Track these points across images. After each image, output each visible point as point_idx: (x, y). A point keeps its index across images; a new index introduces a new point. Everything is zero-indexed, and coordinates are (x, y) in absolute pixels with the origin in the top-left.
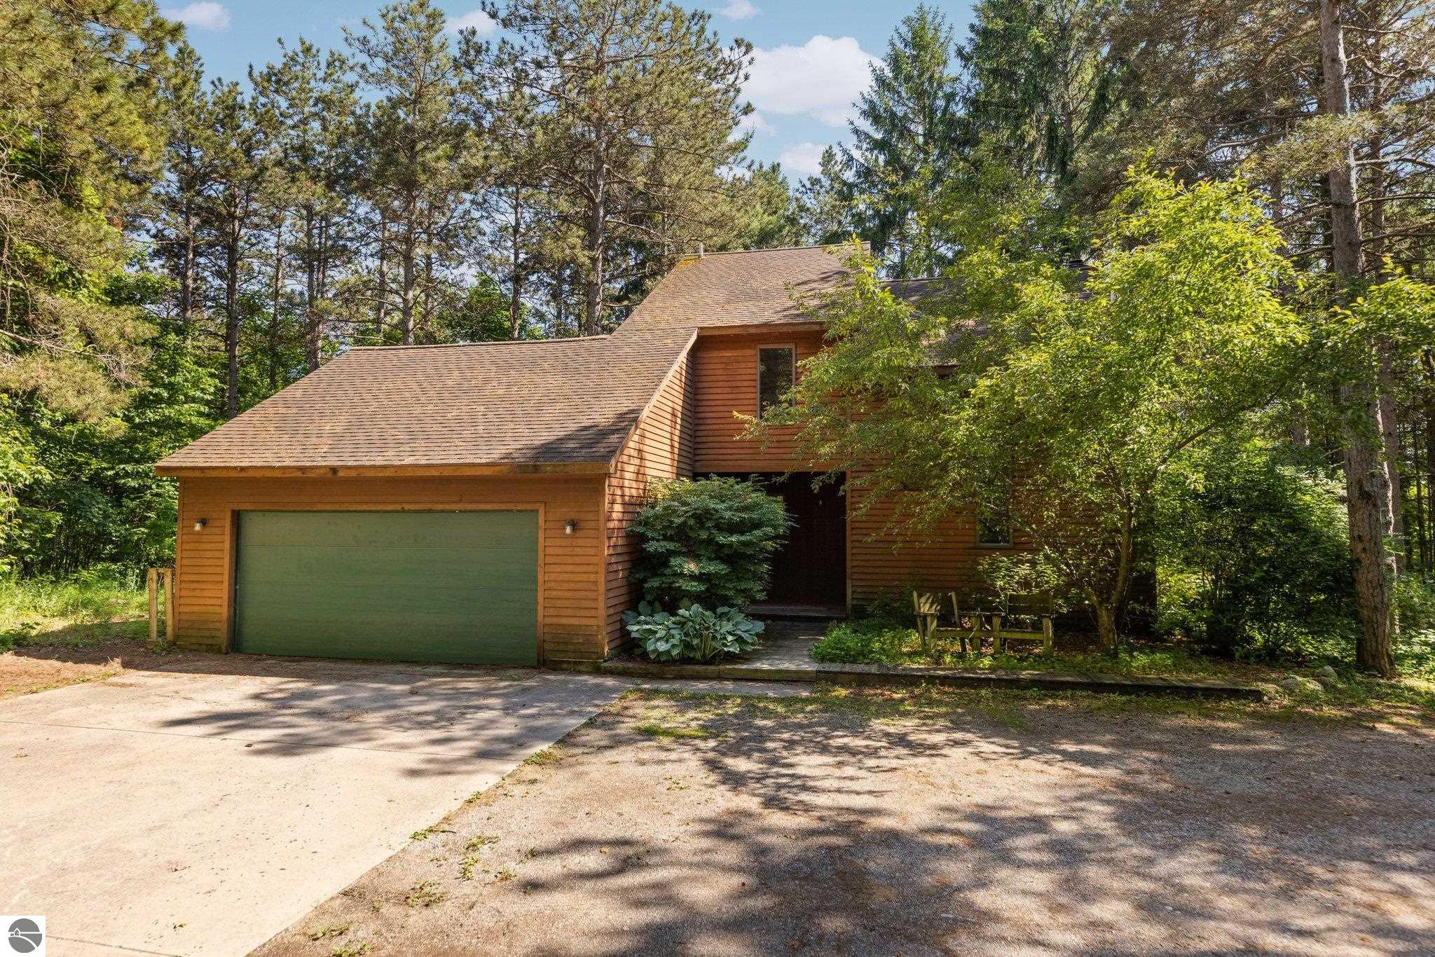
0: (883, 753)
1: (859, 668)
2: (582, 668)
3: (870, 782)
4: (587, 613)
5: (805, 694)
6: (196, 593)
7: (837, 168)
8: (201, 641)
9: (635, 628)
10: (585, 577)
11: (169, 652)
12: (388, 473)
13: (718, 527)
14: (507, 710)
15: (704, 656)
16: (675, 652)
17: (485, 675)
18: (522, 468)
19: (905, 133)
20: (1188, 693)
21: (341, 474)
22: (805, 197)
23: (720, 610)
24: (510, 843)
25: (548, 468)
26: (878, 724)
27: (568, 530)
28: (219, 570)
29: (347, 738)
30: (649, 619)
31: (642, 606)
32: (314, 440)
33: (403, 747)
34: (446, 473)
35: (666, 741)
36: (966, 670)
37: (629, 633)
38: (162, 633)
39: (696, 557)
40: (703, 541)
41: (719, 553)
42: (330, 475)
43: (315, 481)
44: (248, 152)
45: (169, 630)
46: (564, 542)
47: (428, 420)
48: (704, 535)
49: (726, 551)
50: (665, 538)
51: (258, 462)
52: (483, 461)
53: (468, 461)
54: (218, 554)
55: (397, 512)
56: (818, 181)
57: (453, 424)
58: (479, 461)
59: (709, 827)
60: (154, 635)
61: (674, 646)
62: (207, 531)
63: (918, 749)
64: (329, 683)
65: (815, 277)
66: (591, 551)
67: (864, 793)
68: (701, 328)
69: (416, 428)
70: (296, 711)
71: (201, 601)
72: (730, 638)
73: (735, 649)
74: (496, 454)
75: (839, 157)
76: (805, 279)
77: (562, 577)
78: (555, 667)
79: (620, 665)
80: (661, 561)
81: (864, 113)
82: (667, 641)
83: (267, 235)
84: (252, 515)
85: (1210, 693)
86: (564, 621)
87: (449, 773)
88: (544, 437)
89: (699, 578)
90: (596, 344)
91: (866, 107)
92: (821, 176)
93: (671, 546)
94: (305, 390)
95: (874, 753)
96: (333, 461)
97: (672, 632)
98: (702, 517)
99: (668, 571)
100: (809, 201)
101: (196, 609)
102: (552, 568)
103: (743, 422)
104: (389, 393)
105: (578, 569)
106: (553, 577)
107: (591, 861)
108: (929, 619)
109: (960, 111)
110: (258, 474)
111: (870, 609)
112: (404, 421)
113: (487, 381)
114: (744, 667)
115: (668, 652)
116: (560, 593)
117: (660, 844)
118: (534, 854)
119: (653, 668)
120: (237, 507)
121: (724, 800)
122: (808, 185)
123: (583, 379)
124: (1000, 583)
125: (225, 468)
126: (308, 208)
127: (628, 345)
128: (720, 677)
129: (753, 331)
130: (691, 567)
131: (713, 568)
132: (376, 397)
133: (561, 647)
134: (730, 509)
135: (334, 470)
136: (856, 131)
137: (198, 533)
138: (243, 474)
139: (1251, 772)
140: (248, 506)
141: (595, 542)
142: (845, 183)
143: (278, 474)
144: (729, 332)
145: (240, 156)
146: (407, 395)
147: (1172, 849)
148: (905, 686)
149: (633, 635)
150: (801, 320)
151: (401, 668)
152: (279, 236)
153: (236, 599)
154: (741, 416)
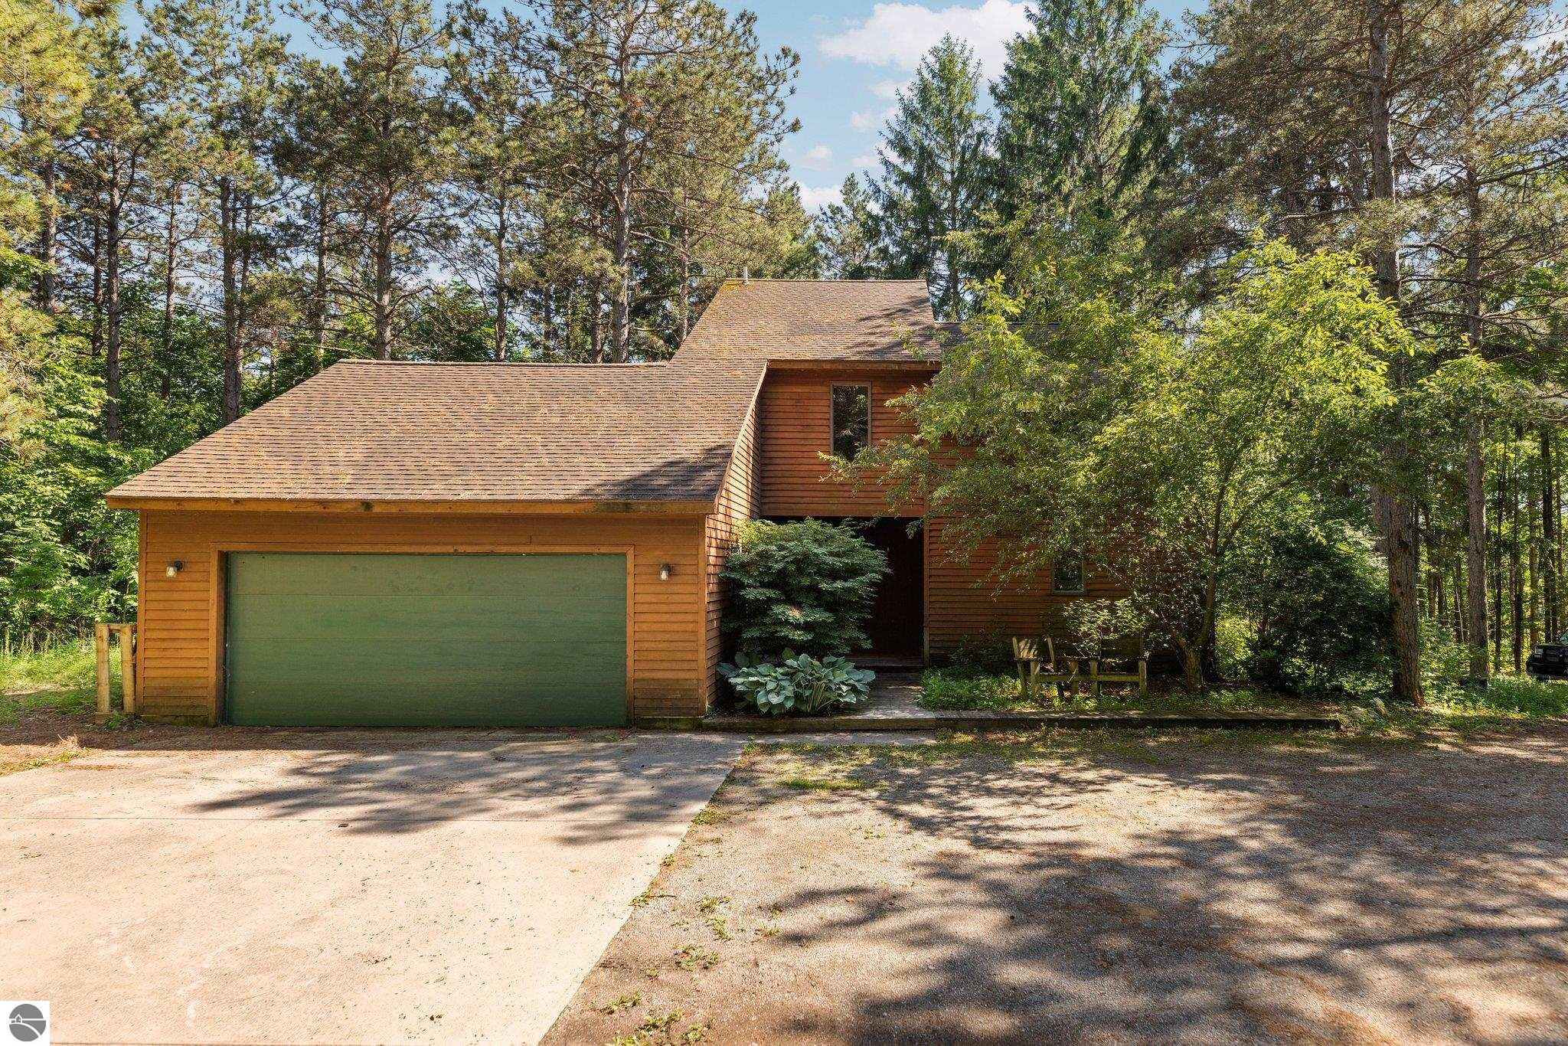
0: (1047, 792)
1: (975, 714)
2: (681, 726)
3: (1055, 819)
4: (686, 666)
5: (931, 742)
6: (168, 654)
7: (860, 198)
8: (178, 711)
9: (739, 680)
10: (682, 627)
11: (132, 728)
12: (440, 510)
13: (819, 572)
14: (628, 771)
15: (813, 707)
16: (789, 704)
17: (568, 737)
18: (609, 506)
19: (935, 169)
20: (1280, 725)
21: (376, 509)
22: (826, 225)
23: (826, 660)
24: (742, 901)
25: (642, 507)
26: (1021, 765)
27: (664, 575)
28: (202, 625)
29: (455, 811)
30: (752, 670)
31: (739, 658)
32: (329, 469)
33: (535, 815)
34: (514, 511)
35: (824, 794)
36: (1077, 712)
37: (732, 687)
38: (117, 702)
39: (798, 605)
40: (803, 588)
41: (822, 600)
42: (361, 510)
43: (337, 518)
44: (136, 104)
45: (128, 701)
46: (659, 589)
47: (474, 449)
48: (806, 581)
49: (830, 599)
50: (763, 585)
51: (258, 493)
52: (562, 497)
53: (543, 497)
54: (201, 605)
55: (449, 554)
56: (839, 209)
57: (508, 454)
58: (556, 497)
59: (937, 870)
60: (105, 706)
61: (787, 698)
62: (183, 576)
63: (1078, 786)
64: (382, 754)
65: (878, 314)
66: (691, 599)
67: (1059, 828)
68: (771, 361)
69: (460, 457)
70: (364, 785)
71: (178, 663)
72: (845, 688)
73: (852, 699)
74: (576, 488)
75: (863, 185)
76: (866, 314)
77: (655, 627)
78: (649, 726)
79: (725, 721)
80: (762, 608)
81: (890, 142)
82: (778, 694)
83: (155, 212)
84: (247, 559)
85: (1297, 724)
86: (659, 675)
87: (611, 839)
88: (626, 473)
89: (807, 627)
90: (654, 371)
91: (892, 137)
92: (843, 205)
93: (771, 593)
94: (293, 409)
95: (1039, 792)
96: (362, 494)
97: (783, 683)
98: (803, 562)
99: (767, 620)
100: (829, 230)
101: (169, 673)
102: (642, 617)
103: (828, 463)
104: (410, 416)
105: (674, 618)
106: (644, 627)
107: (841, 910)
108: (1032, 664)
109: (993, 152)
110: (261, 508)
111: (954, 657)
112: (442, 449)
113: (535, 408)
114: (859, 717)
115: (781, 705)
116: (653, 645)
117: (899, 889)
118: (777, 908)
119: (760, 722)
120: (225, 548)
121: (929, 846)
122: (829, 214)
123: (653, 410)
124: (1084, 628)
125: (213, 499)
126: (224, 184)
127: (693, 374)
128: (834, 729)
129: (828, 366)
130: (795, 614)
131: (819, 616)
132: (394, 420)
133: (655, 704)
134: (831, 554)
135: (367, 505)
136: (886, 163)
137: (170, 580)
138: (239, 508)
139: (1371, 789)
140: (242, 547)
141: (693, 589)
142: (870, 215)
143: (290, 508)
144: (802, 366)
145: (127, 106)
146: (435, 419)
147: (1354, 855)
148: (1025, 730)
149: (739, 688)
150: (877, 358)
151: (460, 733)
152: (173, 215)
153: (226, 662)
154: (826, 457)
